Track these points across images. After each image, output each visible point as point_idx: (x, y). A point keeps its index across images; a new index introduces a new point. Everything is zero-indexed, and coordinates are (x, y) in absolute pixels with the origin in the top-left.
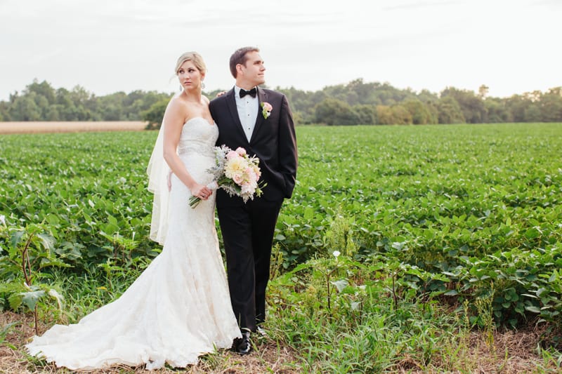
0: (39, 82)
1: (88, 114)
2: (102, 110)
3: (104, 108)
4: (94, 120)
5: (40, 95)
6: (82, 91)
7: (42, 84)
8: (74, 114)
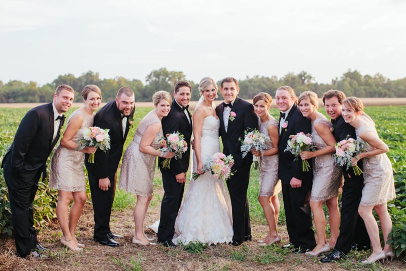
0: (352, 71)
1: (385, 93)
2: (395, 90)
3: (396, 88)
4: (390, 97)
5: (353, 80)
6: (381, 77)
7: (354, 72)
8: (375, 93)
